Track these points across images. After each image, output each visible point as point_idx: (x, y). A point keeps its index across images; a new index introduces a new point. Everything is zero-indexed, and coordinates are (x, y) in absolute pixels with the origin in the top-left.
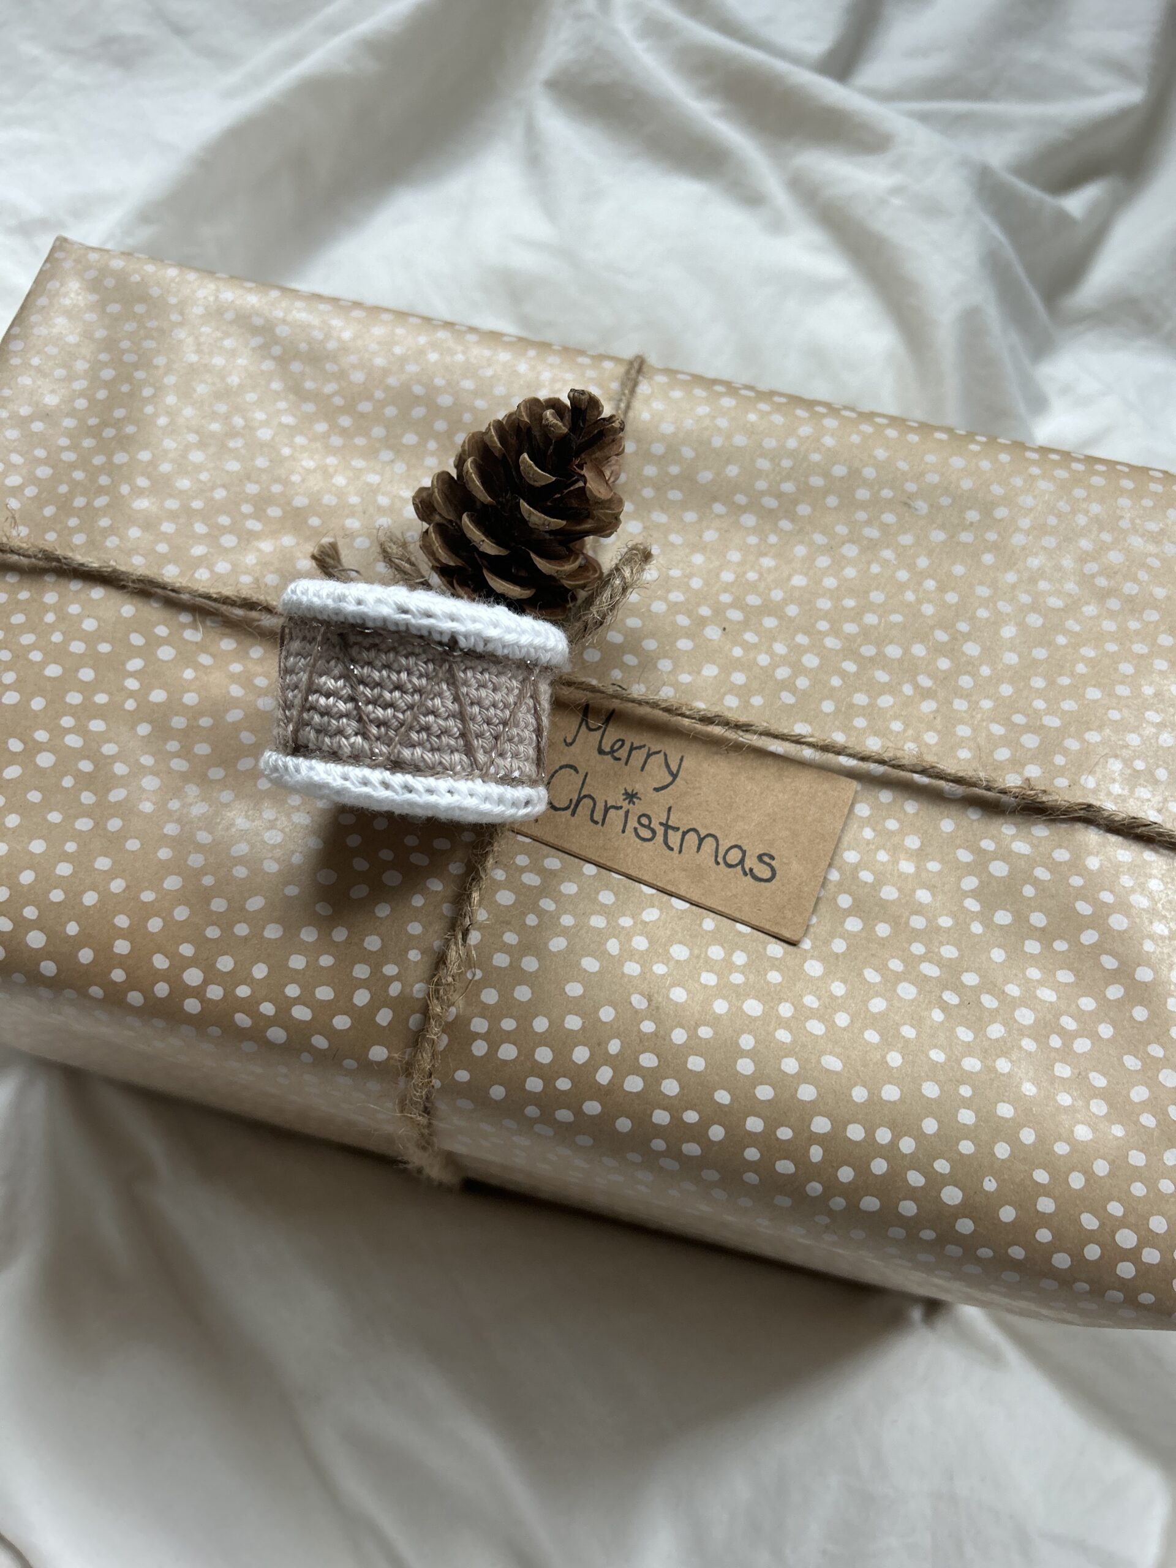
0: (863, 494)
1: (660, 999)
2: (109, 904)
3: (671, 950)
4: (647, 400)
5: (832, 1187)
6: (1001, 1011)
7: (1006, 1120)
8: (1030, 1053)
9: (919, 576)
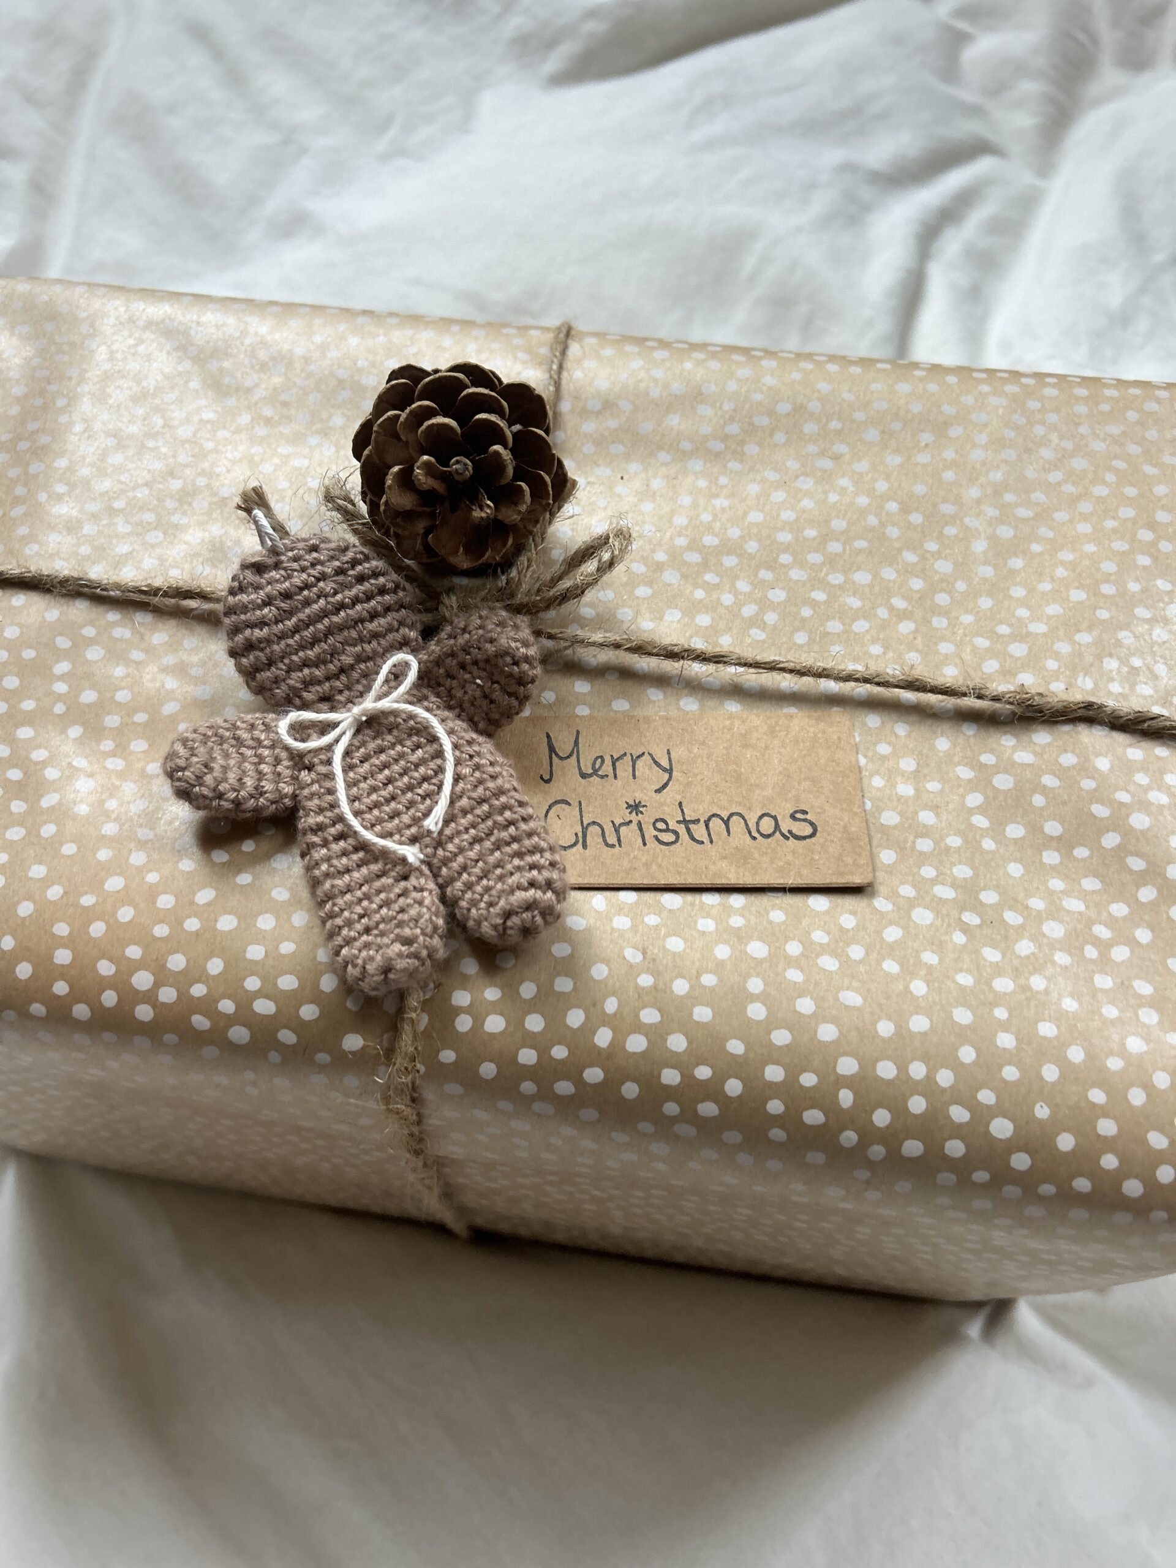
1: (656, 951)
2: (45, 914)
6: (1027, 927)
7: (1050, 1040)
8: (1066, 967)
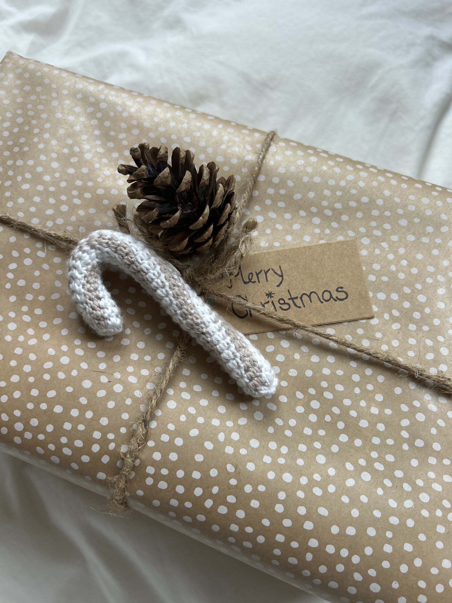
0: (375, 213)
3: (250, 442)
4: (273, 155)
5: (315, 574)
9: (398, 258)
